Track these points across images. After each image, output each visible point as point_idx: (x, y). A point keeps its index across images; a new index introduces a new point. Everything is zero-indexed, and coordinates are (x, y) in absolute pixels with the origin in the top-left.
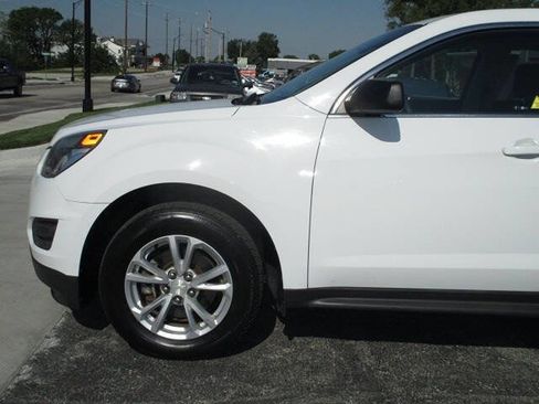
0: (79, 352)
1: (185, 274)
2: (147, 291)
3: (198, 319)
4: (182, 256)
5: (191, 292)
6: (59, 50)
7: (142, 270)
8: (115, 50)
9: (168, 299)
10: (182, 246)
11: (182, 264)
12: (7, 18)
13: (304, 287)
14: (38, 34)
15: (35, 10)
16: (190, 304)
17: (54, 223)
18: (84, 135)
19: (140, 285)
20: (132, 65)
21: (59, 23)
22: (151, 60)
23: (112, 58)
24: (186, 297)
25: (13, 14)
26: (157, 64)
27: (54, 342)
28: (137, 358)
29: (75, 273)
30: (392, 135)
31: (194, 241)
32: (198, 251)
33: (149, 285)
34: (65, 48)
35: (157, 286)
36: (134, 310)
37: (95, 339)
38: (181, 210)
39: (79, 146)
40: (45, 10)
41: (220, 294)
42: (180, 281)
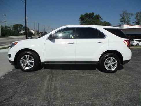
0: (15, 71)
1: (28, 60)
2: (23, 63)
3: (30, 66)
4: (28, 58)
5: (29, 63)
6: (23, 32)
7: (23, 60)
8: (33, 32)
9: (26, 63)
10: (28, 57)
11: (28, 59)
12: (13, 26)
13: (44, 61)
14: (19, 29)
15: (18, 25)
16: (29, 64)
17: (11, 54)
18: (15, 43)
19: (22, 62)
20: (36, 34)
21: (23, 27)
22: (40, 33)
23: (32, 33)
24: (28, 63)
25: (14, 25)
26: (41, 34)
27: (11, 71)
28: (22, 72)
29: (14, 61)
30: (54, 42)
31: (29, 56)
32: (30, 57)
33: (23, 62)
34: (24, 32)
35: (25, 62)
36: (22, 65)
37: (17, 70)
38: (28, 52)
39: (14, 44)
40: (20, 25)
41: (33, 63)
42: (28, 61)
